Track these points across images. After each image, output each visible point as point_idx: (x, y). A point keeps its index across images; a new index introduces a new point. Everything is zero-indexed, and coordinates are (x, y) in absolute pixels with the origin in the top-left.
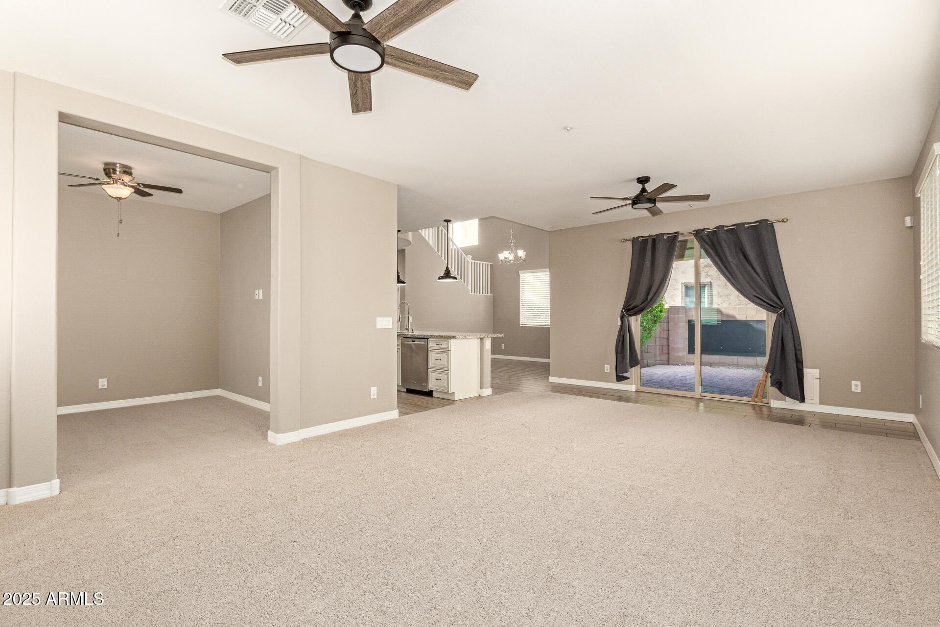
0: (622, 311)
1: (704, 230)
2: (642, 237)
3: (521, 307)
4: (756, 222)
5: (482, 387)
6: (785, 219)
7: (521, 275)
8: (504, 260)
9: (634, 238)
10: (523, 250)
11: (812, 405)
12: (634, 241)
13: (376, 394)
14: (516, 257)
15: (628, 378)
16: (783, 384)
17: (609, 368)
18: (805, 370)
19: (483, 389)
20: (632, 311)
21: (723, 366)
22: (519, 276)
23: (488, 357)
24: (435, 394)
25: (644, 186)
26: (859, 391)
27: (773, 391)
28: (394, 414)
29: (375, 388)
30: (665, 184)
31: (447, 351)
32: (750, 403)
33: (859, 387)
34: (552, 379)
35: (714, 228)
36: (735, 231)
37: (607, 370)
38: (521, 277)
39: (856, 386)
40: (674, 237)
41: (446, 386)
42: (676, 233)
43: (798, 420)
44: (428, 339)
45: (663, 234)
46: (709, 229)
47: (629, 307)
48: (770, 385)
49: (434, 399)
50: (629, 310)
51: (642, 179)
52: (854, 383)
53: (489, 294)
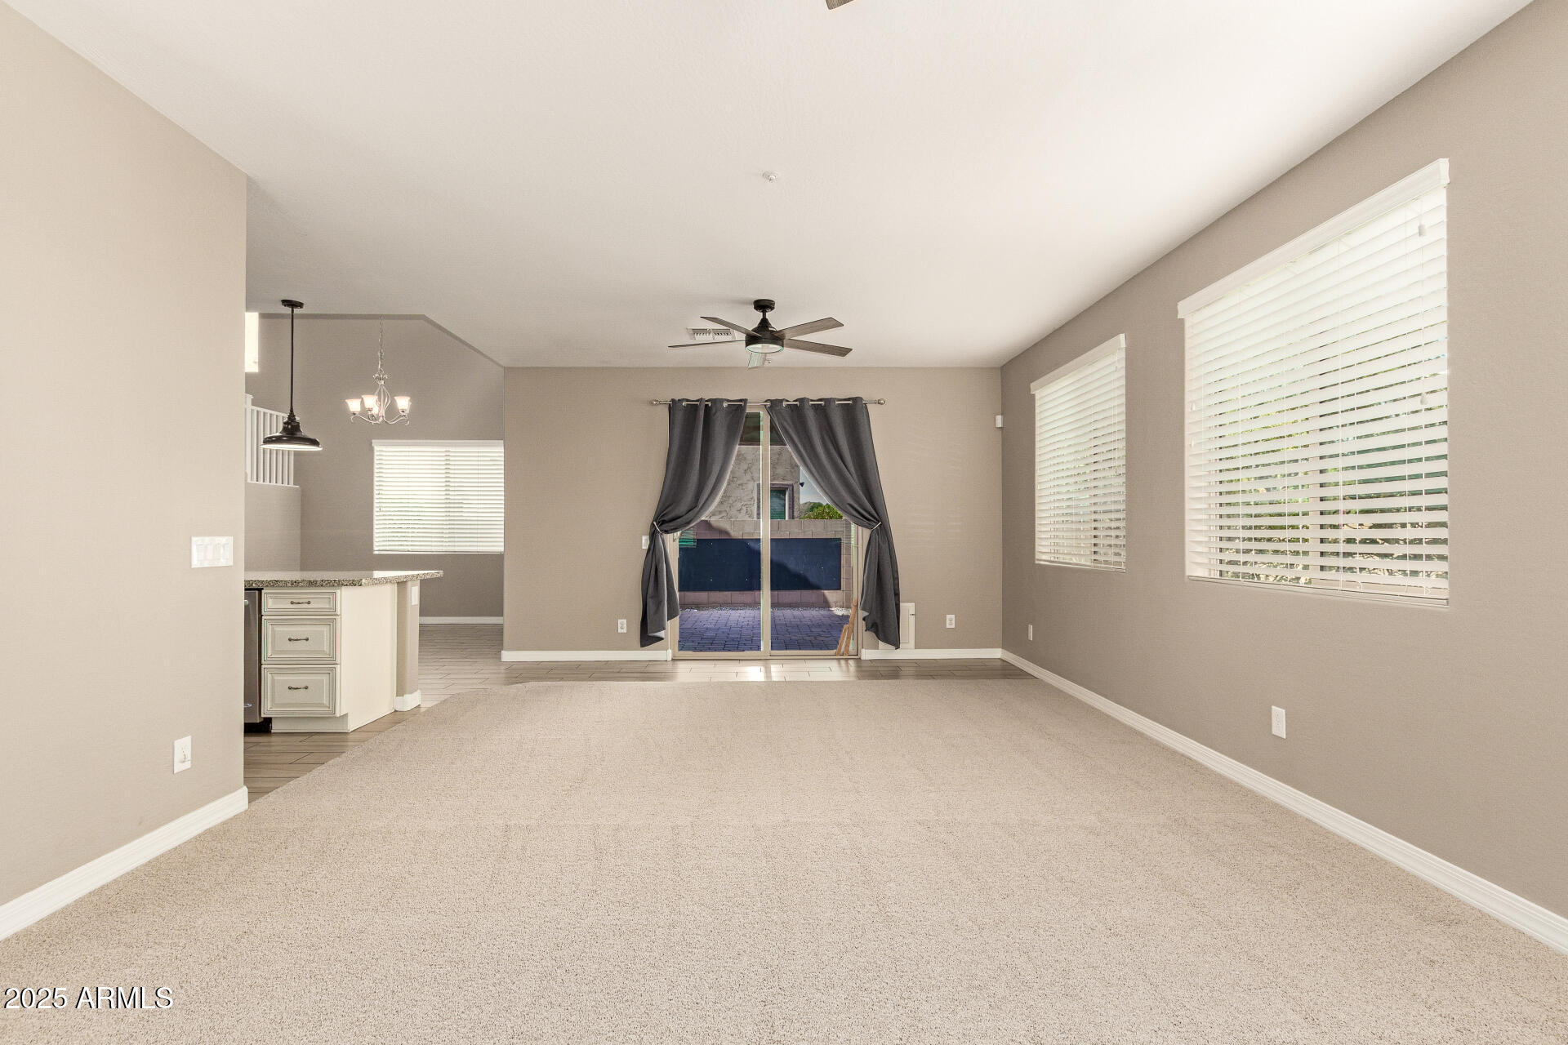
0: (653, 524)
1: (781, 401)
2: (688, 400)
3: (375, 514)
4: (849, 399)
5: (401, 691)
6: (882, 399)
7: (376, 448)
8: (360, 413)
9: (673, 400)
10: (409, 398)
11: (908, 651)
12: (673, 406)
13: (189, 757)
14: (391, 410)
15: (662, 639)
16: (880, 626)
17: (627, 625)
18: (901, 604)
19: (406, 696)
20: (671, 524)
21: (713, 607)
22: (372, 450)
23: (414, 620)
24: (276, 727)
25: (764, 315)
26: (953, 626)
27: (869, 636)
28: (237, 801)
29: (187, 740)
30: (831, 319)
31: (330, 619)
32: (836, 657)
33: (954, 622)
34: (507, 656)
35: (794, 401)
36: (823, 409)
37: (622, 628)
38: (376, 453)
39: (950, 621)
40: (738, 408)
41: (325, 701)
42: (741, 400)
43: (892, 671)
44: (260, 590)
45: (722, 401)
46: (788, 401)
47: (666, 518)
48: (865, 629)
49: (273, 739)
50: (664, 522)
51: (762, 304)
52: (949, 617)
53: (291, 485)
